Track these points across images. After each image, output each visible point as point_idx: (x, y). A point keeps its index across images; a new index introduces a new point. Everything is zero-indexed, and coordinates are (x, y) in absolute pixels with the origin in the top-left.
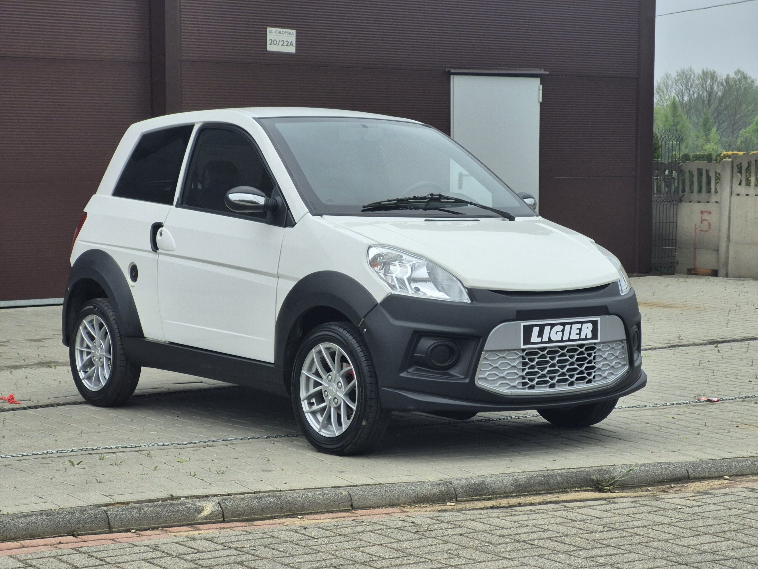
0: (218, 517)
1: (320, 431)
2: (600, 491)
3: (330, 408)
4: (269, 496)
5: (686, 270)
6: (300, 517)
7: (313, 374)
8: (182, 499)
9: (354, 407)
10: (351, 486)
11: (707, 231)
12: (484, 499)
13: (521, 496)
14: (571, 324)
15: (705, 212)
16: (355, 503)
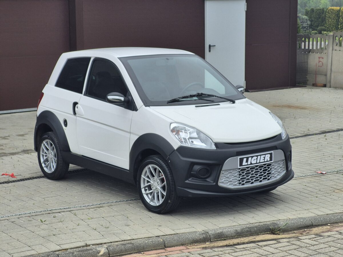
0: (107, 255)
1: (150, 202)
2: (274, 234)
3: (154, 193)
4: (129, 243)
5: (312, 84)
6: (142, 253)
7: (147, 177)
8: (91, 246)
9: (165, 194)
10: (164, 235)
11: (321, 66)
12: (223, 240)
13: (238, 237)
14: (260, 155)
15: (320, 58)
16: (166, 245)
